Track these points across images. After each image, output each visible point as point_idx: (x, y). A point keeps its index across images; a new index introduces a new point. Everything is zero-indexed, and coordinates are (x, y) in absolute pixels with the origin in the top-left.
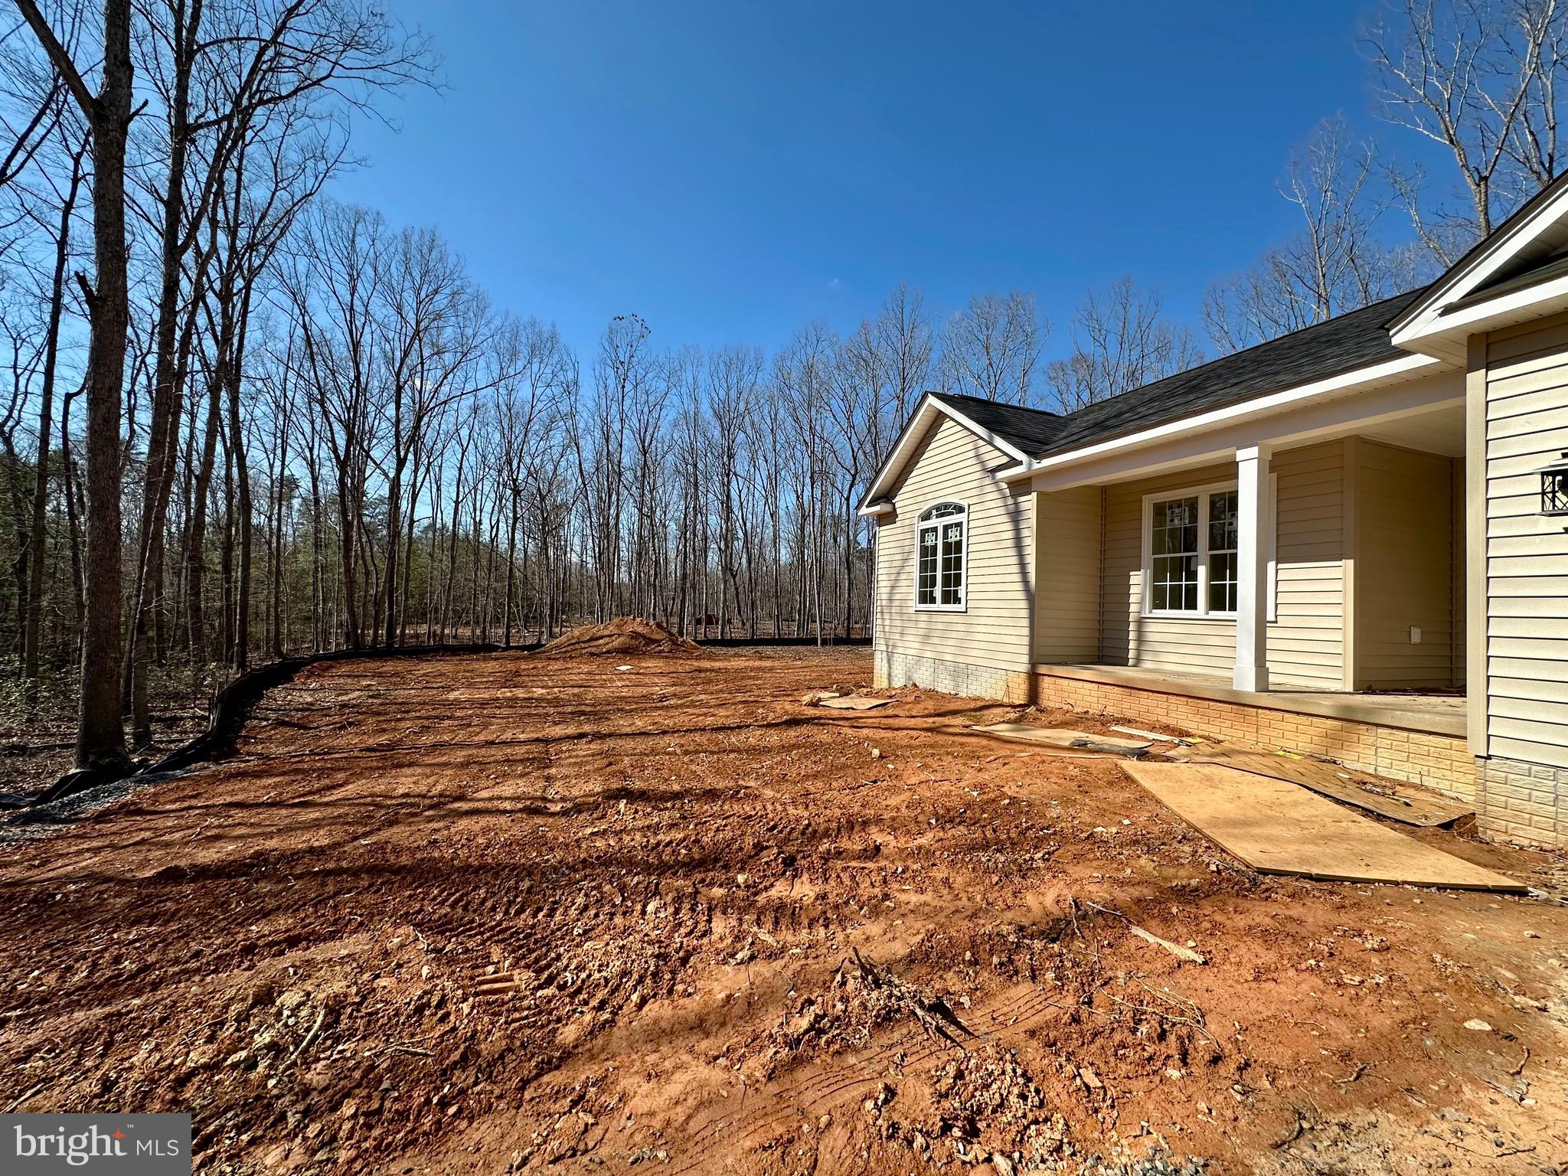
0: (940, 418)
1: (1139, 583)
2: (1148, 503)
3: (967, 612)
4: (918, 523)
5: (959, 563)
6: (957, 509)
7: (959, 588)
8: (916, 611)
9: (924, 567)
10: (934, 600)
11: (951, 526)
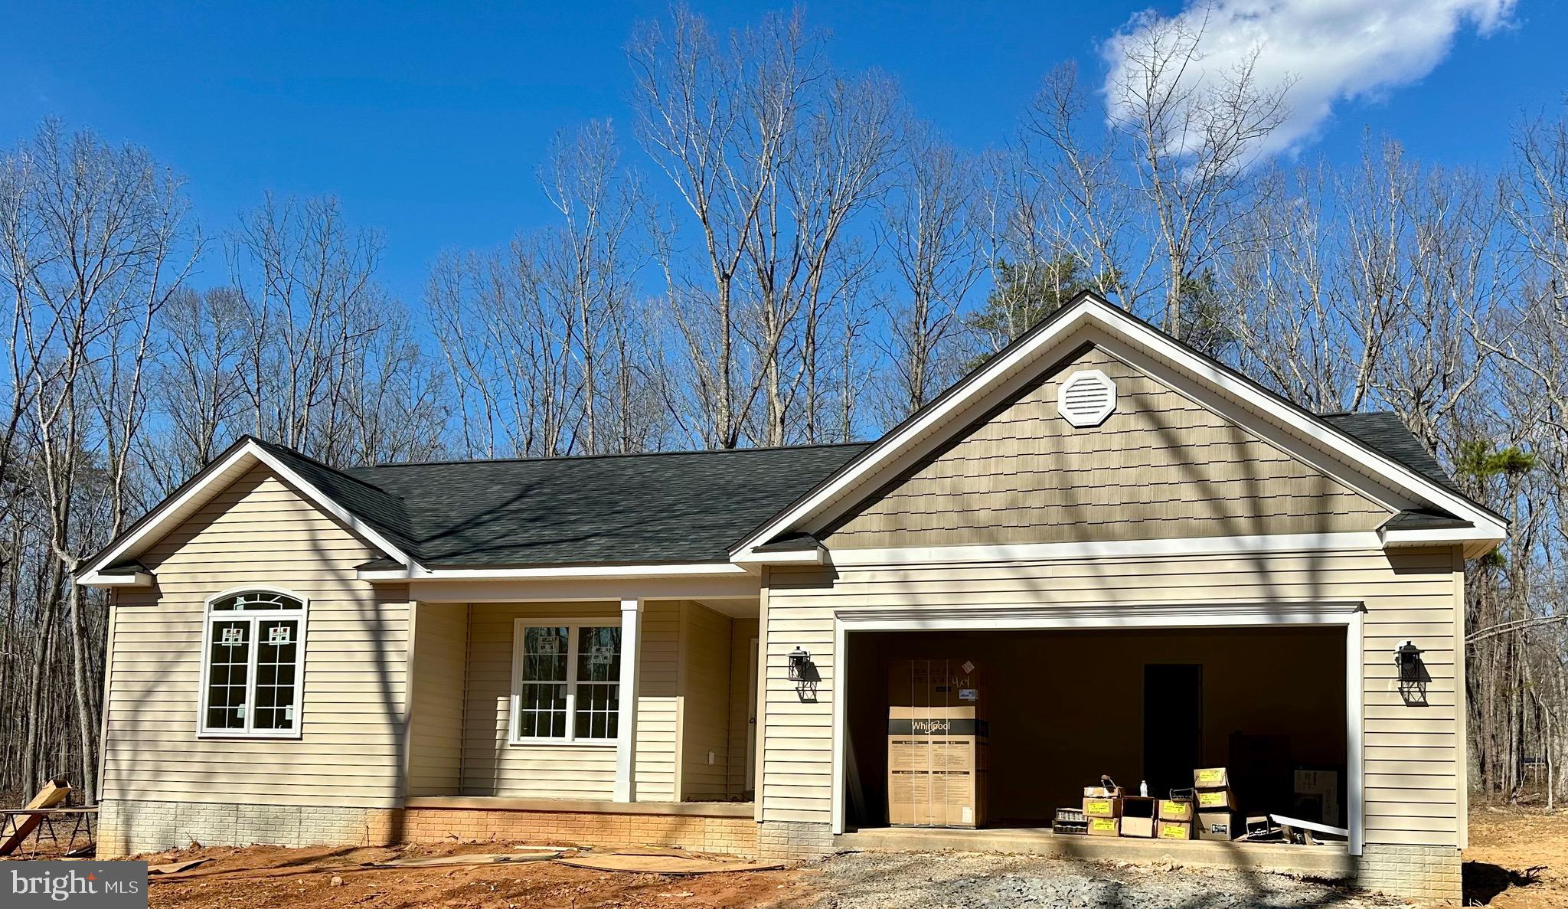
1: (512, 703)
2: (519, 627)
3: (301, 739)
4: (209, 611)
5: (288, 675)
6: (291, 604)
7: (288, 707)
8: (200, 738)
9: (217, 675)
10: (239, 723)
11: (274, 624)
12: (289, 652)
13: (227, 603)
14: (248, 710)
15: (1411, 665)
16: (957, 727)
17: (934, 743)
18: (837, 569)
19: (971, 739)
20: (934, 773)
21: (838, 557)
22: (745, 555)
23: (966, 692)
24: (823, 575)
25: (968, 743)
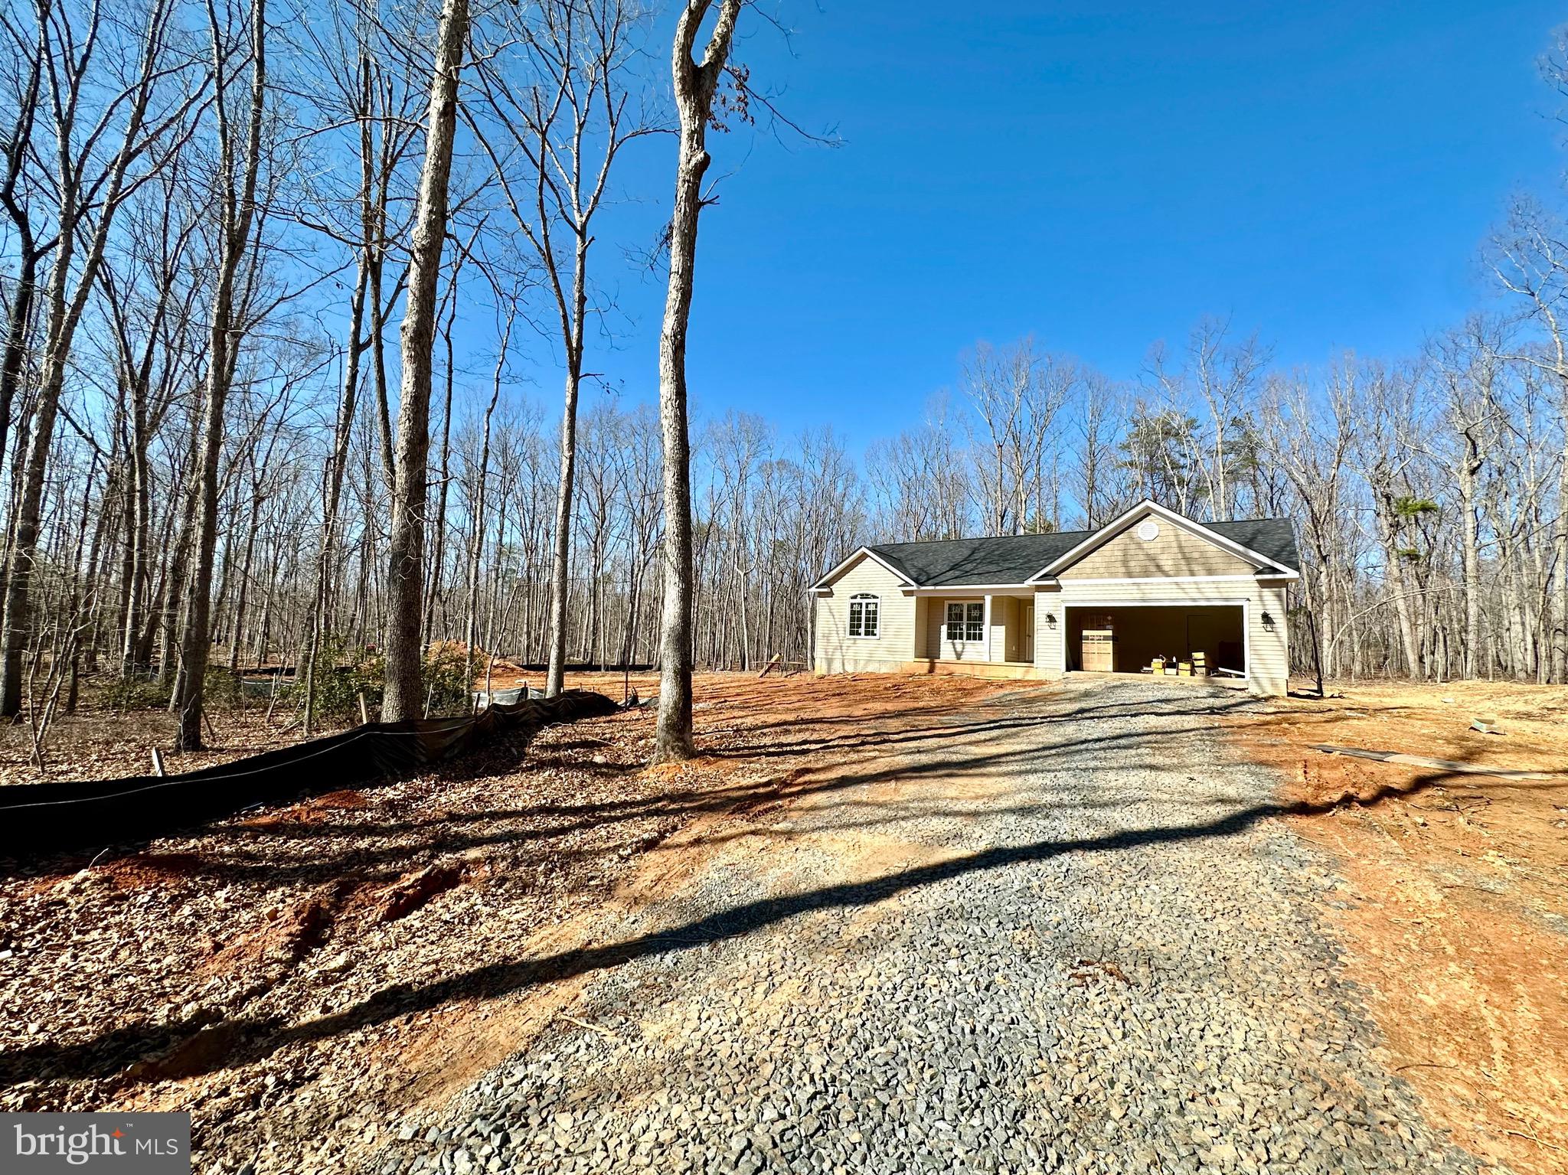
0: (864, 556)
1: (944, 629)
2: (947, 603)
3: (879, 640)
4: (850, 600)
5: (875, 619)
6: (874, 597)
7: (876, 629)
8: (848, 639)
9: (852, 619)
10: (861, 635)
11: (870, 604)
12: (875, 612)
13: (855, 597)
14: (862, 630)
15: (1267, 619)
16: (1106, 638)
17: (1098, 643)
18: (1062, 587)
19: (1111, 642)
20: (1098, 653)
21: (1061, 582)
22: (1030, 582)
23: (1109, 626)
24: (1057, 588)
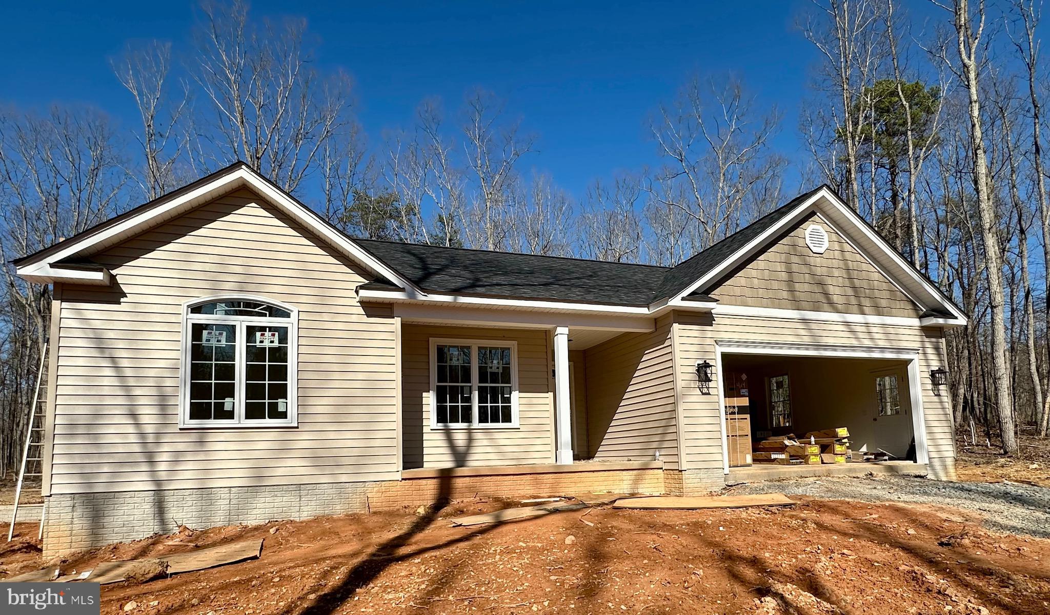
1: (430, 398)
2: (434, 342)
3: (297, 428)
4: (187, 314)
5: (281, 373)
6: (274, 311)
7: (280, 400)
8: (181, 429)
9: (198, 372)
10: (230, 415)
11: (262, 329)
12: (280, 354)
13: (206, 308)
14: (239, 401)
16: (741, 409)
17: (731, 419)
18: (714, 315)
19: (748, 416)
20: (732, 436)
21: (716, 308)
22: (677, 301)
23: (744, 391)
25: (746, 419)
